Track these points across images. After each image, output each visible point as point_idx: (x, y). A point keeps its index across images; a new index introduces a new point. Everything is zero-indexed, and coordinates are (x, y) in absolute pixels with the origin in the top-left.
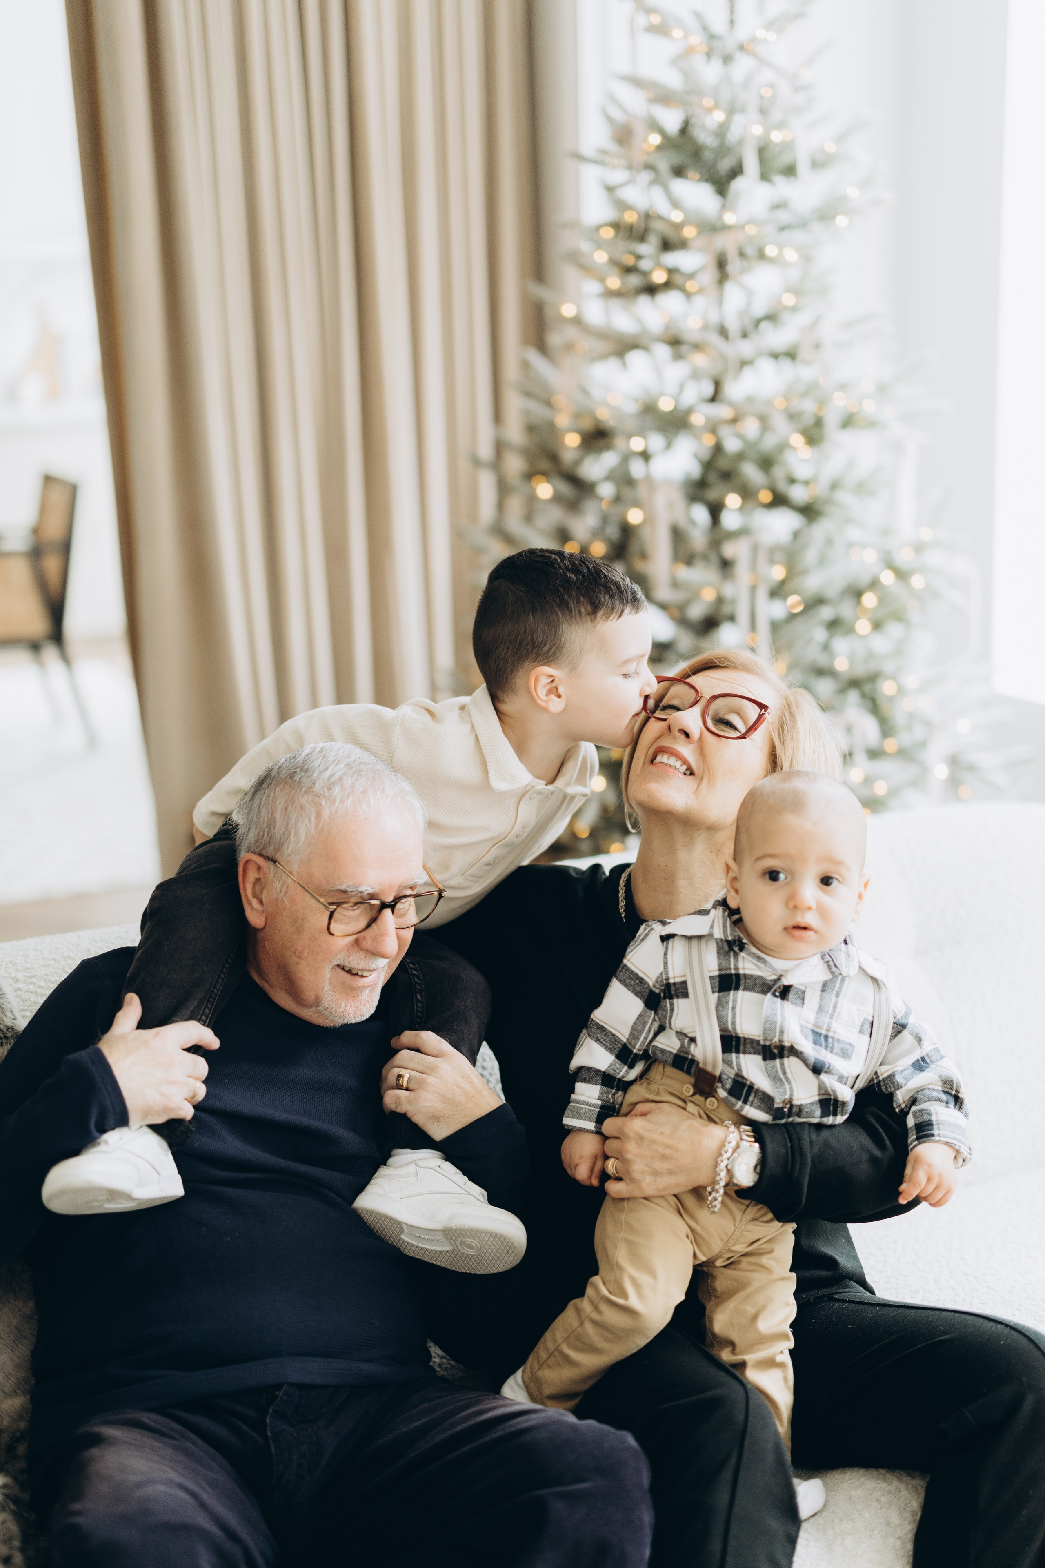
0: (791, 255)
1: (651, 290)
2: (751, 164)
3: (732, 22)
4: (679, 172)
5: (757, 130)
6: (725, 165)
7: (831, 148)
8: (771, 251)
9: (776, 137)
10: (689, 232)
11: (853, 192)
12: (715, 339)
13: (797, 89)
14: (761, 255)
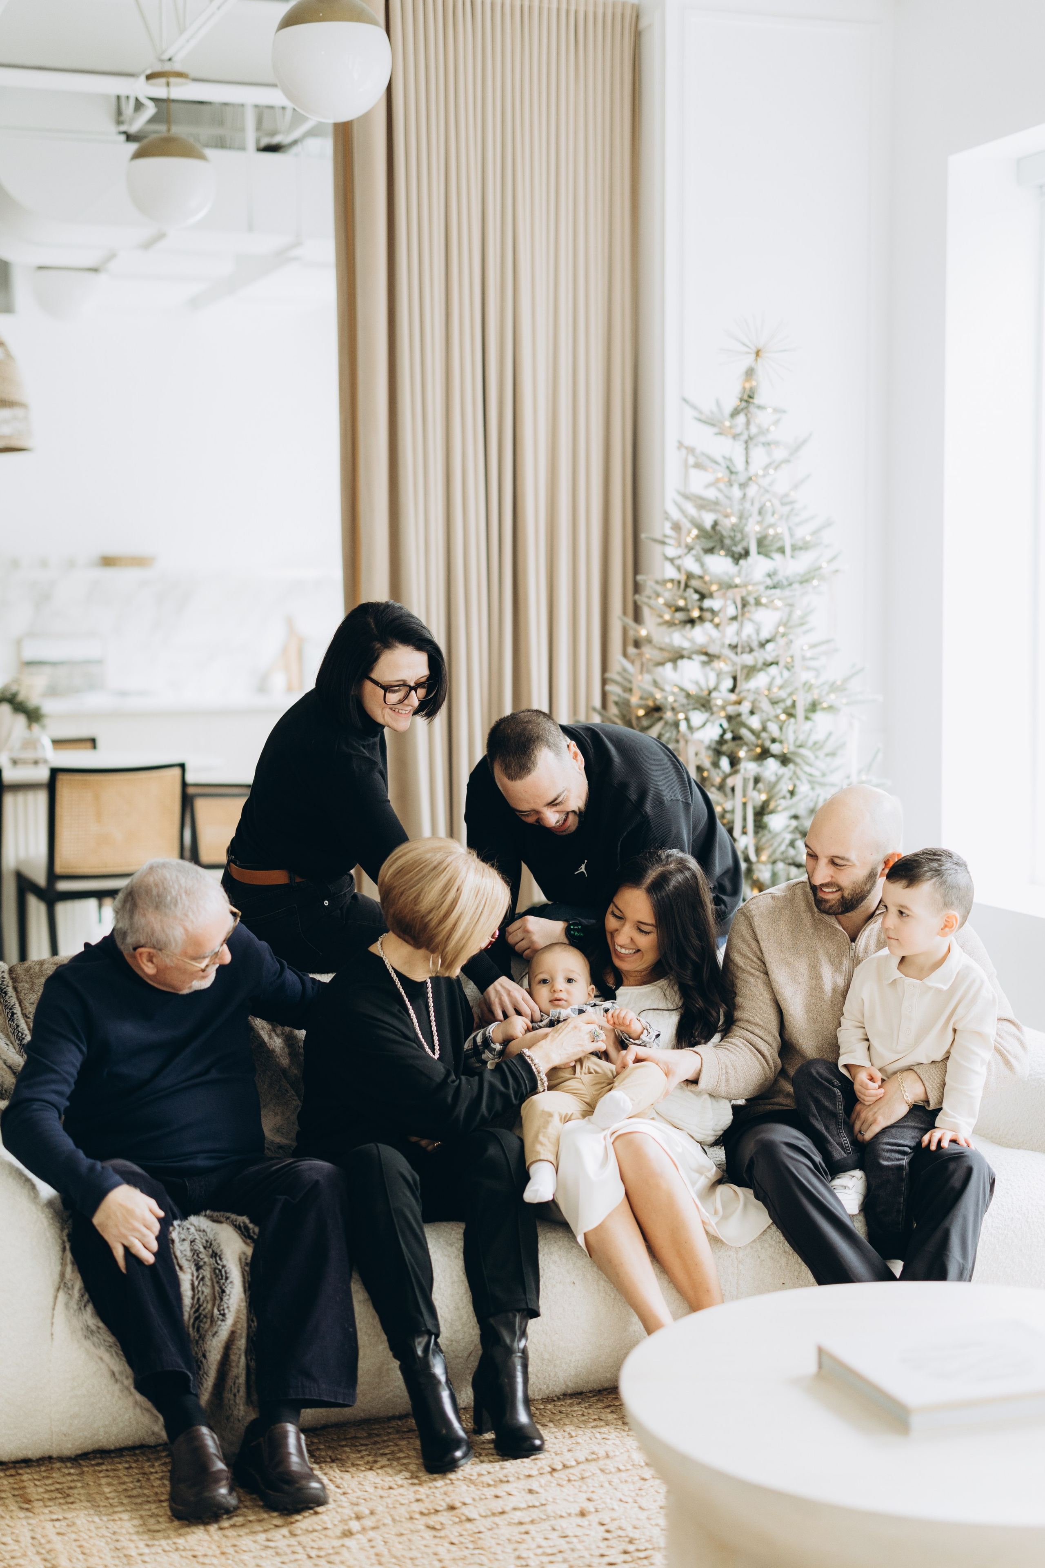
0: (779, 603)
1: (692, 622)
2: (753, 549)
3: (747, 462)
4: (710, 551)
5: (757, 528)
6: (739, 549)
7: (808, 538)
8: (764, 600)
9: (771, 532)
10: (714, 588)
11: (824, 565)
12: (727, 652)
13: (783, 504)
14: (758, 603)
